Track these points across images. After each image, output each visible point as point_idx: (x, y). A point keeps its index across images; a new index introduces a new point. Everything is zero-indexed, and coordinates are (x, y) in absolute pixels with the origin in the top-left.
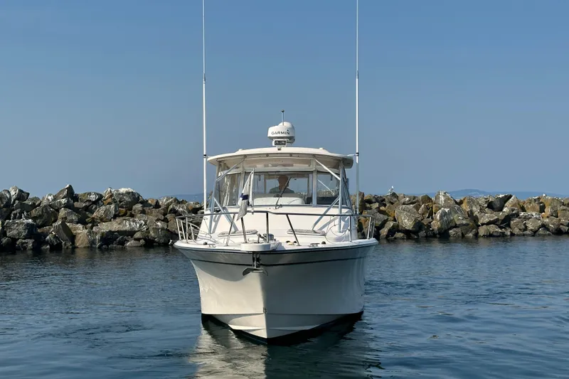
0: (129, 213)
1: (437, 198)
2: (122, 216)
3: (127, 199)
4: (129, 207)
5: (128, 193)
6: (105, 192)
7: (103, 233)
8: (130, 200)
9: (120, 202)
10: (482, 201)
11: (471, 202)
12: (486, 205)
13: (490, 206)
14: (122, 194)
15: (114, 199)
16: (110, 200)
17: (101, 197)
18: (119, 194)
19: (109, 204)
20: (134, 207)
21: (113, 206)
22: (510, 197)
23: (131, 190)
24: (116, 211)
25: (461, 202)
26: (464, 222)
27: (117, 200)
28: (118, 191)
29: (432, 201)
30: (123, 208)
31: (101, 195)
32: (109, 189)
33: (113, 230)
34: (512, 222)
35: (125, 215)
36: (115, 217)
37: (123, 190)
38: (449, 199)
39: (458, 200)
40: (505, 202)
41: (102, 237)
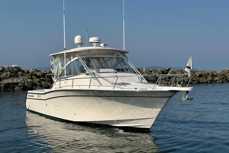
0: (16, 75)
1: (142, 69)
2: (13, 77)
3: (15, 70)
4: (16, 73)
5: (16, 67)
6: (6, 67)
7: (5, 84)
8: (16, 70)
9: (12, 71)
10: (160, 71)
11: (156, 71)
12: (161, 72)
13: (163, 72)
14: (13, 68)
15: (10, 70)
16: (8, 70)
17: (4, 69)
18: (12, 67)
19: (8, 71)
20: (18, 73)
21: (9, 73)
22: (170, 69)
23: (17, 66)
24: (10, 75)
25: (152, 71)
26: (153, 79)
27: (11, 70)
28: (11, 66)
29: (140, 71)
30: (13, 73)
31: (4, 68)
32: (7, 66)
33: (9, 82)
34: (171, 79)
35: (14, 76)
36: (10, 77)
37: (13, 66)
38: (147, 70)
39: (150, 70)
40: (168, 71)
41: (4, 86)
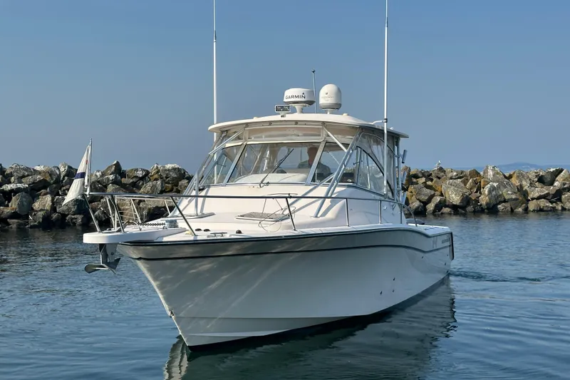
0: (175, 188)
1: (486, 172)
2: (168, 192)
3: (174, 175)
4: (175, 182)
5: (174, 169)
6: (152, 168)
7: (149, 209)
8: (175, 176)
9: (167, 178)
10: (532, 175)
11: (521, 176)
12: (536, 179)
13: (541, 180)
14: (169, 170)
15: (161, 175)
16: (156, 176)
17: (148, 172)
18: (166, 170)
19: (156, 179)
20: (180, 183)
21: (159, 182)
22: (562, 171)
23: (177, 166)
24: (162, 187)
25: (510, 177)
26: (514, 197)
27: (163, 176)
28: (164, 167)
29: (480, 176)
30: (169, 183)
31: (147, 171)
32: (156, 165)
33: (160, 206)
34: (563, 197)
35: (171, 191)
36: (162, 192)
37: (169, 166)
38: (498, 173)
39: (507, 175)
40: (557, 176)
41: (148, 213)
